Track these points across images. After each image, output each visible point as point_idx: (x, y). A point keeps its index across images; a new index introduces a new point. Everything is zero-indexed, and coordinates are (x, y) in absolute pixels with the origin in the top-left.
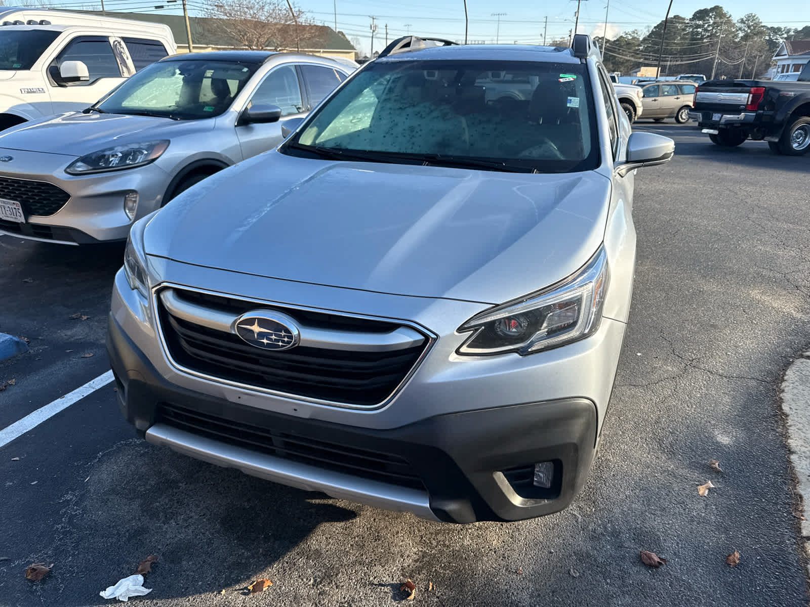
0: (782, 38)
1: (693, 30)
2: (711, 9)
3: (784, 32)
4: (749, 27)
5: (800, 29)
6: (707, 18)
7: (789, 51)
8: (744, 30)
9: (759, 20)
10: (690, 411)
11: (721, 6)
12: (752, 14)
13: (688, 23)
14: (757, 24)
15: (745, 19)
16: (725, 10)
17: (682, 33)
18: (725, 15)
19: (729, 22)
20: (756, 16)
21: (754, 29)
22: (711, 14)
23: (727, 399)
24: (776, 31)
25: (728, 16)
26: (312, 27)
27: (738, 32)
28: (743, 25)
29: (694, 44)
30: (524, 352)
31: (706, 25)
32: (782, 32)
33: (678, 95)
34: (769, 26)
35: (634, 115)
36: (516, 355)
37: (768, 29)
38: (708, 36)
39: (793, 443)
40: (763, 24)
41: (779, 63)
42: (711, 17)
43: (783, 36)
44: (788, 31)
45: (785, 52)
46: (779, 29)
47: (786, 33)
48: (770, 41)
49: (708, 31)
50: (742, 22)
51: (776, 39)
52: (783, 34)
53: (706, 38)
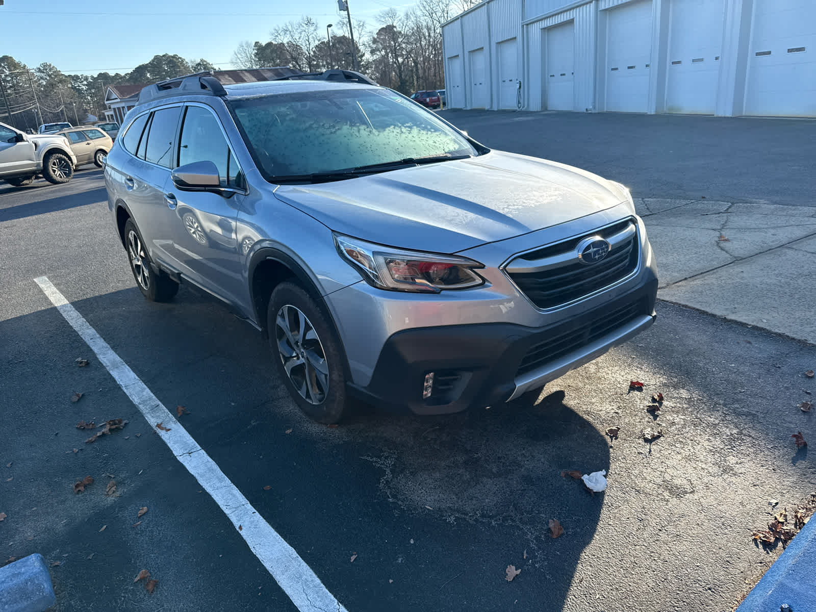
0: (84, 85)
3: (83, 80)
4: (50, 76)
5: (95, 76)
7: (118, 95)
8: (46, 79)
9: (56, 69)
11: (10, 56)
12: (46, 63)
14: (57, 73)
15: (42, 69)
16: (17, 60)
18: (19, 64)
19: (25, 71)
20: (52, 65)
21: (55, 79)
22: (2, 65)
24: (75, 78)
25: (22, 66)
27: (41, 81)
28: (42, 75)
32: (81, 79)
33: (87, 140)
34: (67, 74)
35: (71, 164)
37: (66, 77)
38: (11, 87)
40: (63, 73)
42: (4, 67)
43: (84, 83)
44: (86, 79)
46: (77, 77)
47: (84, 80)
48: (74, 88)
49: (8, 81)
50: (40, 71)
51: (79, 86)
52: (82, 82)
53: (9, 89)
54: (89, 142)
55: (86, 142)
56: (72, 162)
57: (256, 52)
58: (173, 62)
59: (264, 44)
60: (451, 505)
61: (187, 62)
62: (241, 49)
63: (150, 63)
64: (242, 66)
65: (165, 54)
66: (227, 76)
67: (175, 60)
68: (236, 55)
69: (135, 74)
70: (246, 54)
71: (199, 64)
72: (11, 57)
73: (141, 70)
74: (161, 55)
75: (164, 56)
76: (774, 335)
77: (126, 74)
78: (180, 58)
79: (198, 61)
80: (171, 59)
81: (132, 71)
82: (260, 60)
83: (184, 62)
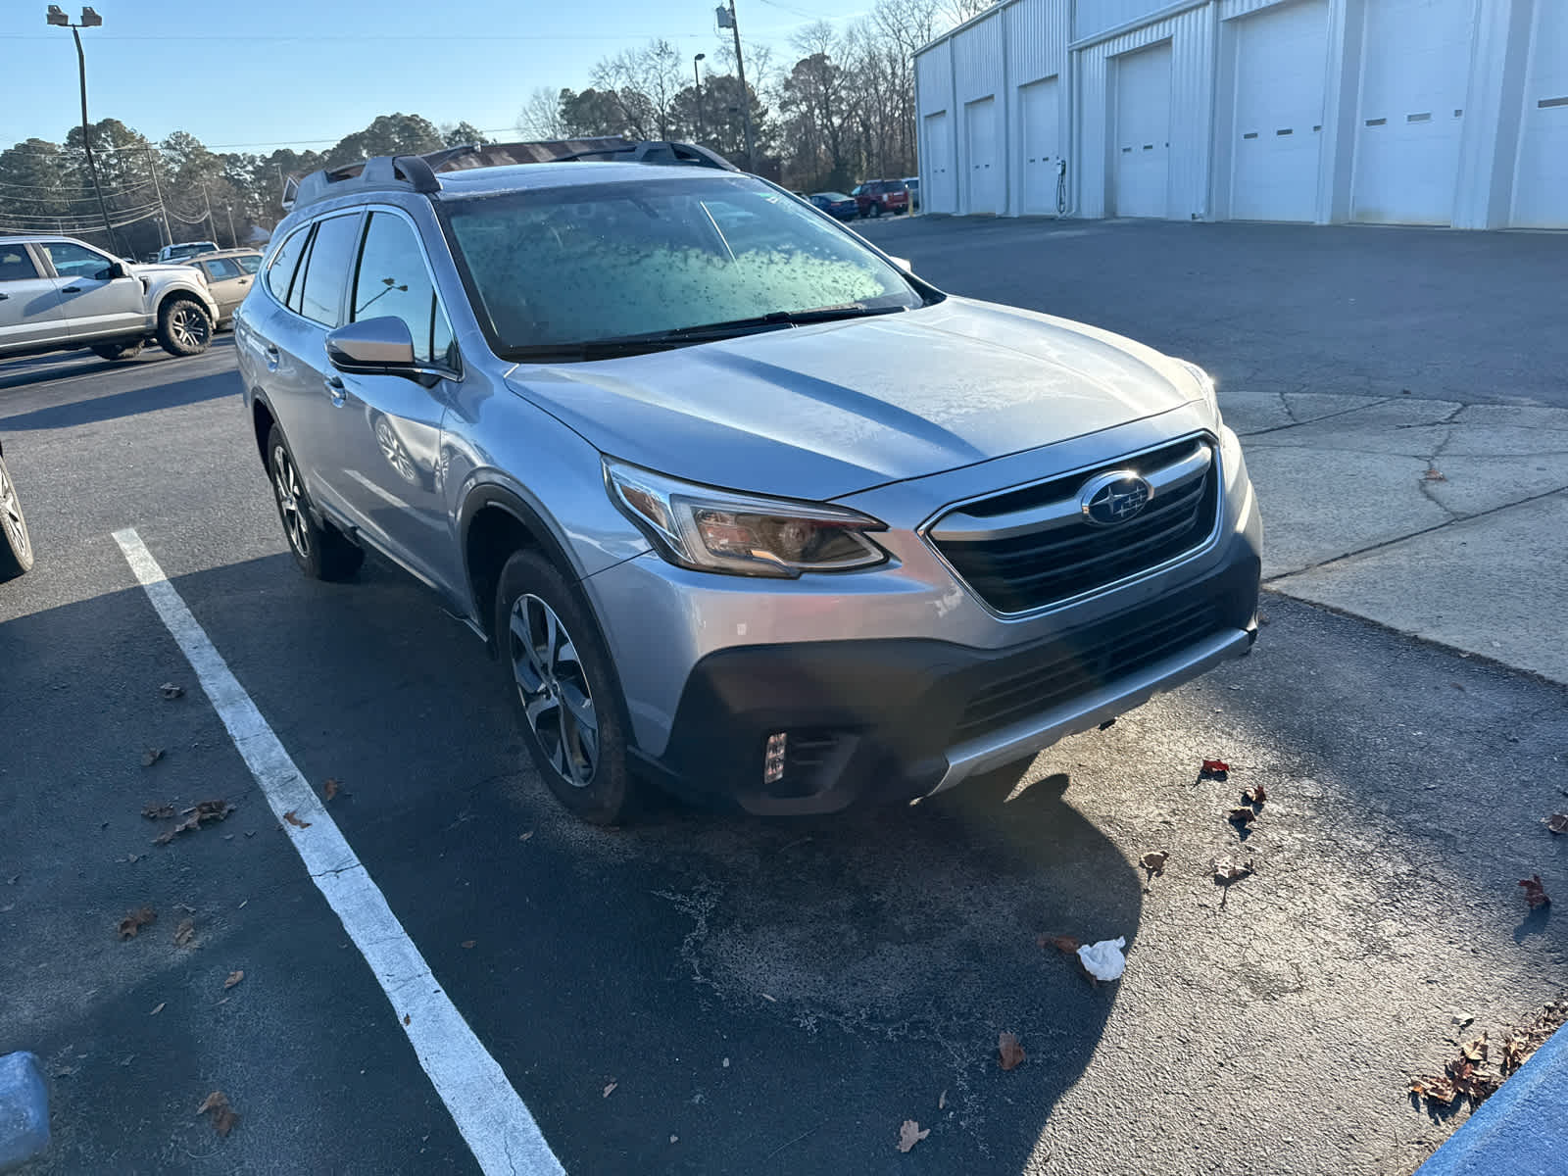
0: (247, 172)
1: (80, 165)
2: (99, 124)
3: (245, 163)
4: (186, 155)
5: (269, 155)
6: (100, 142)
8: (180, 161)
9: (198, 142)
11: (116, 119)
12: (181, 132)
13: (63, 153)
14: (199, 151)
15: (173, 142)
16: (128, 126)
17: (61, 174)
18: (131, 134)
19: (143, 147)
20: (191, 136)
21: (196, 161)
22: (103, 135)
24: (233, 160)
25: (138, 138)
27: (170, 166)
28: (173, 153)
29: (92, 194)
31: (104, 157)
32: (242, 162)
33: (241, 275)
34: (217, 153)
37: (216, 157)
38: (117, 176)
40: (209, 150)
42: (105, 140)
43: (247, 169)
44: (252, 160)
46: (236, 157)
47: (249, 163)
48: (229, 178)
49: (113, 167)
50: (169, 146)
51: (239, 175)
52: (245, 166)
53: (113, 179)
54: (244, 278)
55: (240, 279)
56: (210, 317)
57: (563, 107)
58: (410, 127)
59: (578, 94)
60: (813, 994)
61: (435, 129)
62: (536, 103)
63: (367, 131)
64: (536, 134)
65: (395, 113)
66: (505, 155)
67: (413, 124)
68: (526, 113)
69: (340, 152)
70: (545, 112)
71: (457, 132)
72: (117, 122)
73: (351, 143)
74: (389, 116)
75: (393, 117)
76: (1514, 674)
77: (324, 153)
78: (423, 121)
79: (456, 126)
80: (408, 122)
81: (335, 147)
82: (570, 123)
83: (431, 129)
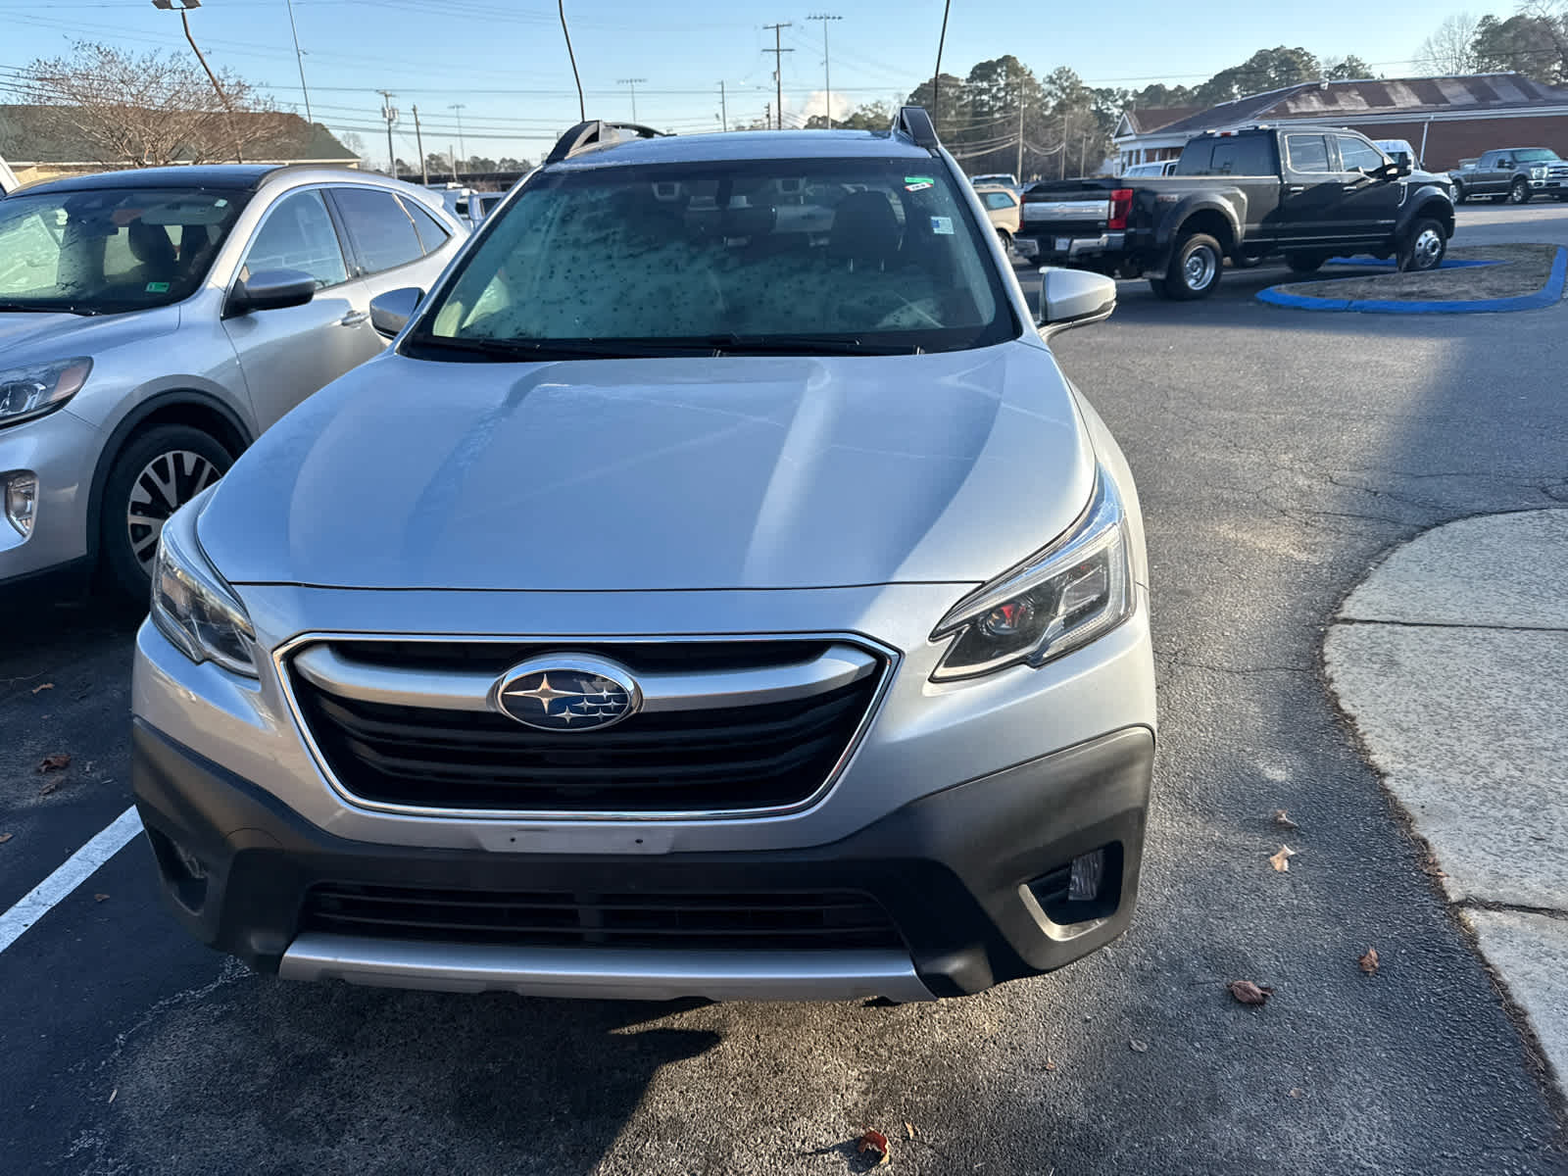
0: (1116, 106)
1: (975, 97)
2: (998, 61)
3: (1117, 97)
4: (1063, 90)
5: (1141, 90)
6: (995, 77)
7: (1135, 127)
8: (1056, 95)
9: (1077, 77)
10: (1206, 737)
11: (1013, 55)
12: (1064, 67)
13: (964, 87)
14: (1075, 85)
15: (1055, 77)
16: (1021, 63)
17: (958, 104)
18: (1022, 70)
19: (1030, 82)
20: (1072, 71)
21: (1073, 95)
22: (999, 70)
23: (1254, 709)
24: (1106, 94)
25: (1027, 73)
26: (271, 115)
27: (1047, 99)
28: (1052, 87)
29: (978, 123)
30: (1035, 661)
31: (994, 90)
32: (1114, 96)
34: (1094, 88)
36: (1025, 669)
37: (1092, 91)
38: (1001, 108)
39: (1380, 759)
40: (1084, 85)
41: (1123, 148)
42: (1000, 75)
43: (1118, 103)
44: (1124, 95)
45: (1129, 129)
46: (1110, 92)
47: (1120, 97)
48: (1099, 112)
49: (999, 99)
50: (1051, 81)
51: (1108, 109)
52: (1116, 100)
53: (997, 111)
57: (1479, 37)
58: (1289, 62)
59: (1503, 20)
61: (1318, 63)
62: (1445, 33)
63: (1245, 65)
64: (1435, 69)
65: (1279, 46)
67: (1294, 58)
68: (1430, 45)
69: (1211, 87)
70: (1454, 45)
71: (1342, 66)
72: (1014, 58)
73: (1225, 79)
74: (1271, 49)
75: (1275, 51)
77: (1195, 88)
78: (1307, 54)
79: (1342, 59)
80: (1289, 55)
81: (1207, 82)
82: (1482, 55)
83: (1313, 63)
